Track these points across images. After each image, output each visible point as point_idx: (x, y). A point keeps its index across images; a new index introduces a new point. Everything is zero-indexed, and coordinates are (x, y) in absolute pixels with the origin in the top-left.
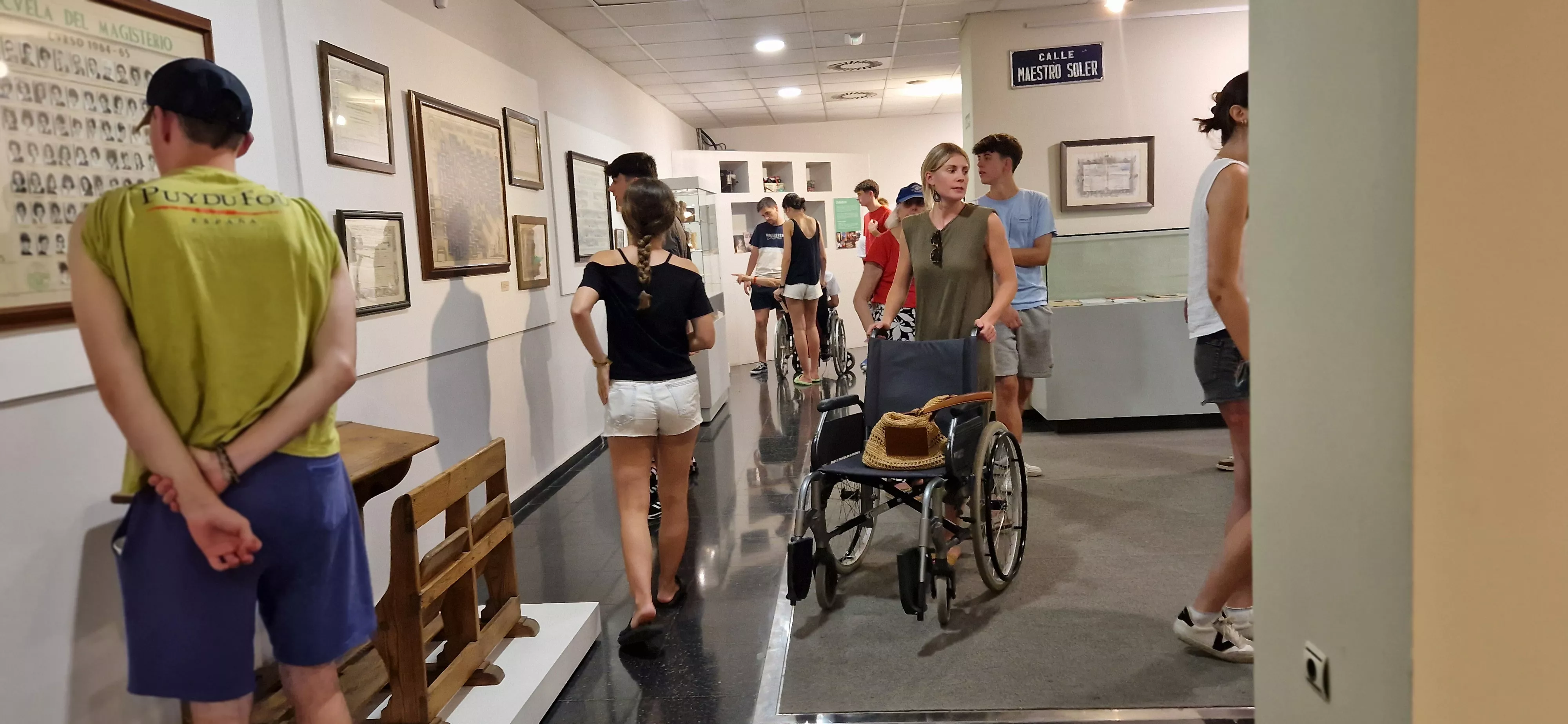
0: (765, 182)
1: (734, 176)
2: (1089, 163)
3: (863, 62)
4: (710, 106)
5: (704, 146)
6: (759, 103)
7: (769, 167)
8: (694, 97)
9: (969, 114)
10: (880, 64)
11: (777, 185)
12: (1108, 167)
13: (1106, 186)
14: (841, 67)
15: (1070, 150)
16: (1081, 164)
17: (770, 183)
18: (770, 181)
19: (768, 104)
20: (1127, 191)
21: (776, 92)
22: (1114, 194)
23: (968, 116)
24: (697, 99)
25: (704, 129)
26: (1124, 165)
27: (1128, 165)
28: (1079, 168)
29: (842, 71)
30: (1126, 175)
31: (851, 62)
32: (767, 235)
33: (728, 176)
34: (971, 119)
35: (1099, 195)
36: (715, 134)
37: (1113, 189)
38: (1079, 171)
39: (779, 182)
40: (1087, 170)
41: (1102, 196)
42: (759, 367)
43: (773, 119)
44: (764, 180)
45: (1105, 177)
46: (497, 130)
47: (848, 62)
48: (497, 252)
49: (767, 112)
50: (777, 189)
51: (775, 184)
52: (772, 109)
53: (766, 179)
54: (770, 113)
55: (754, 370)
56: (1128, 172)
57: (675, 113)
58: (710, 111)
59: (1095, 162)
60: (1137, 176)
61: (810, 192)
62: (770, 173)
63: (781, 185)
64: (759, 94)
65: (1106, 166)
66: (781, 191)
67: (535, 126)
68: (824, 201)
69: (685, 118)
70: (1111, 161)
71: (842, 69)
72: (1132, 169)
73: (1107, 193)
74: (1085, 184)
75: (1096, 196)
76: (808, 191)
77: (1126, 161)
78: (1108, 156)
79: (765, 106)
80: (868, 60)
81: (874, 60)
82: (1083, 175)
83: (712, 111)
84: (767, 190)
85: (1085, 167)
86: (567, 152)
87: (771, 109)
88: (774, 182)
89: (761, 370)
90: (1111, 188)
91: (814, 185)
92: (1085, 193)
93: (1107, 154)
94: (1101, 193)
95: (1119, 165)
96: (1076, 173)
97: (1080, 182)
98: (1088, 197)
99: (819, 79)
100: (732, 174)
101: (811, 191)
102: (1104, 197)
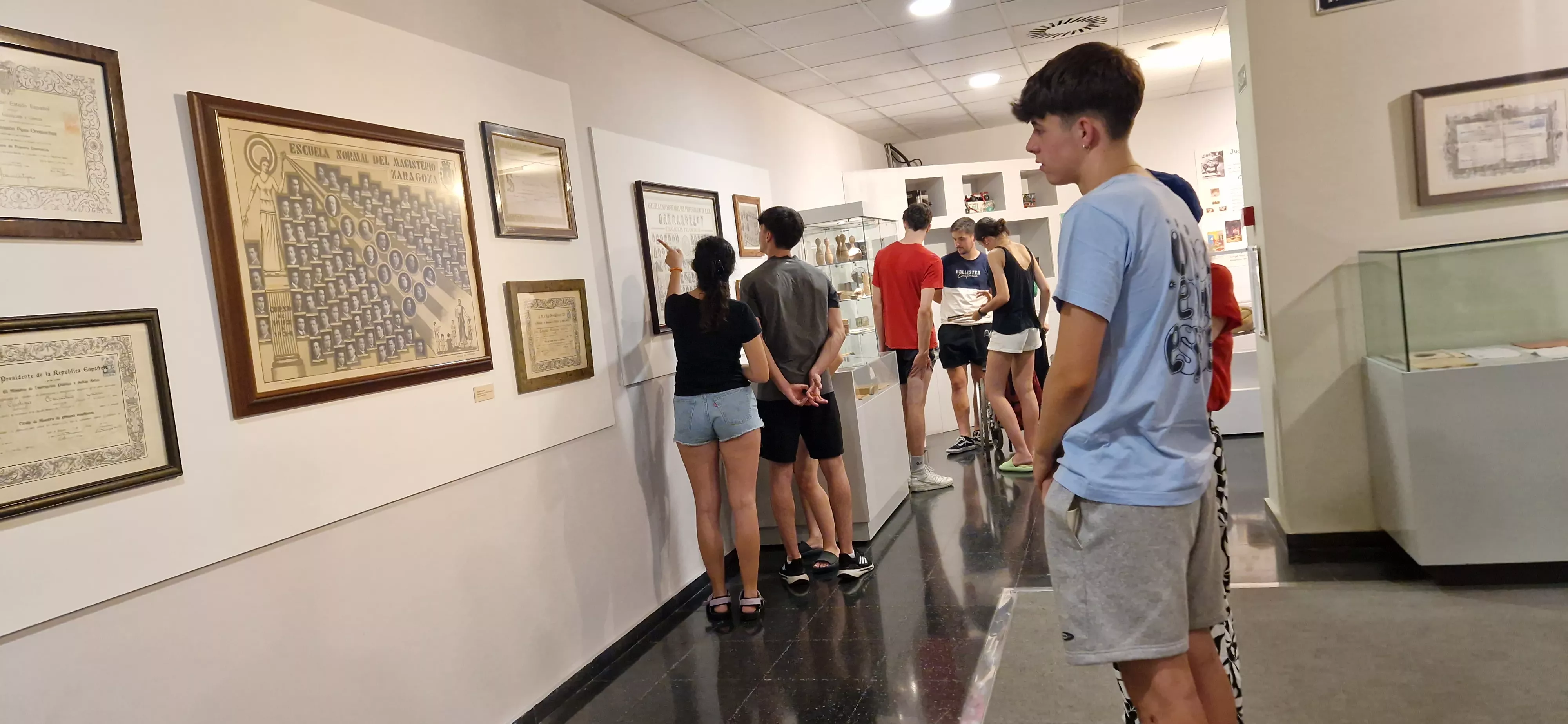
0: (968, 200)
1: (926, 197)
2: (1467, 120)
3: (1077, 20)
4: (890, 112)
5: (895, 164)
6: (948, 101)
7: (973, 181)
8: (862, 101)
9: (1244, 67)
10: (1103, 20)
11: (984, 204)
12: (1504, 124)
13: (1502, 156)
14: (1048, 32)
15: (1430, 105)
16: (1452, 123)
17: (975, 201)
18: (974, 199)
19: (962, 102)
20: (1543, 162)
21: (967, 83)
22: (1517, 169)
23: (1243, 70)
24: (867, 105)
25: (894, 144)
26: (1535, 118)
27: (1543, 117)
28: (1449, 131)
29: (1050, 38)
30: (1540, 135)
31: (1060, 23)
32: (957, 272)
33: (918, 197)
34: (1248, 75)
35: (1488, 172)
36: (907, 149)
37: (1515, 161)
38: (1449, 134)
39: (986, 200)
40: (1462, 133)
41: (1495, 174)
42: (960, 443)
43: (977, 122)
44: (966, 197)
45: (1500, 142)
46: (458, 155)
47: (1056, 22)
48: (456, 342)
49: (964, 113)
50: (984, 207)
51: (982, 202)
52: (971, 108)
53: (969, 197)
54: (969, 114)
55: (951, 448)
56: (1543, 130)
57: (848, 126)
58: (891, 119)
59: (1479, 119)
60: (1560, 134)
61: (1028, 208)
62: (975, 189)
63: (990, 203)
64: (944, 88)
65: (1502, 124)
66: (990, 209)
67: (559, 148)
68: (1047, 218)
69: (864, 131)
70: (1508, 113)
71: (1050, 35)
72: (1550, 124)
73: (1505, 168)
74: (1461, 157)
75: (1484, 175)
76: (1025, 207)
77: (1537, 111)
78: (1502, 106)
79: (959, 104)
80: (1085, 16)
81: (1093, 14)
82: (1456, 142)
83: (894, 119)
84: (971, 210)
85: (1460, 128)
86: (635, 183)
87: (969, 107)
88: (980, 199)
89: (960, 447)
90: (1512, 158)
91: (1033, 199)
92: (1463, 171)
93: (1500, 103)
94: (1494, 168)
95: (1527, 119)
96: (1444, 139)
97: (1452, 154)
98: (1468, 177)
99: (1019, 54)
100: (923, 194)
101: (1030, 207)
102: (1499, 175)
